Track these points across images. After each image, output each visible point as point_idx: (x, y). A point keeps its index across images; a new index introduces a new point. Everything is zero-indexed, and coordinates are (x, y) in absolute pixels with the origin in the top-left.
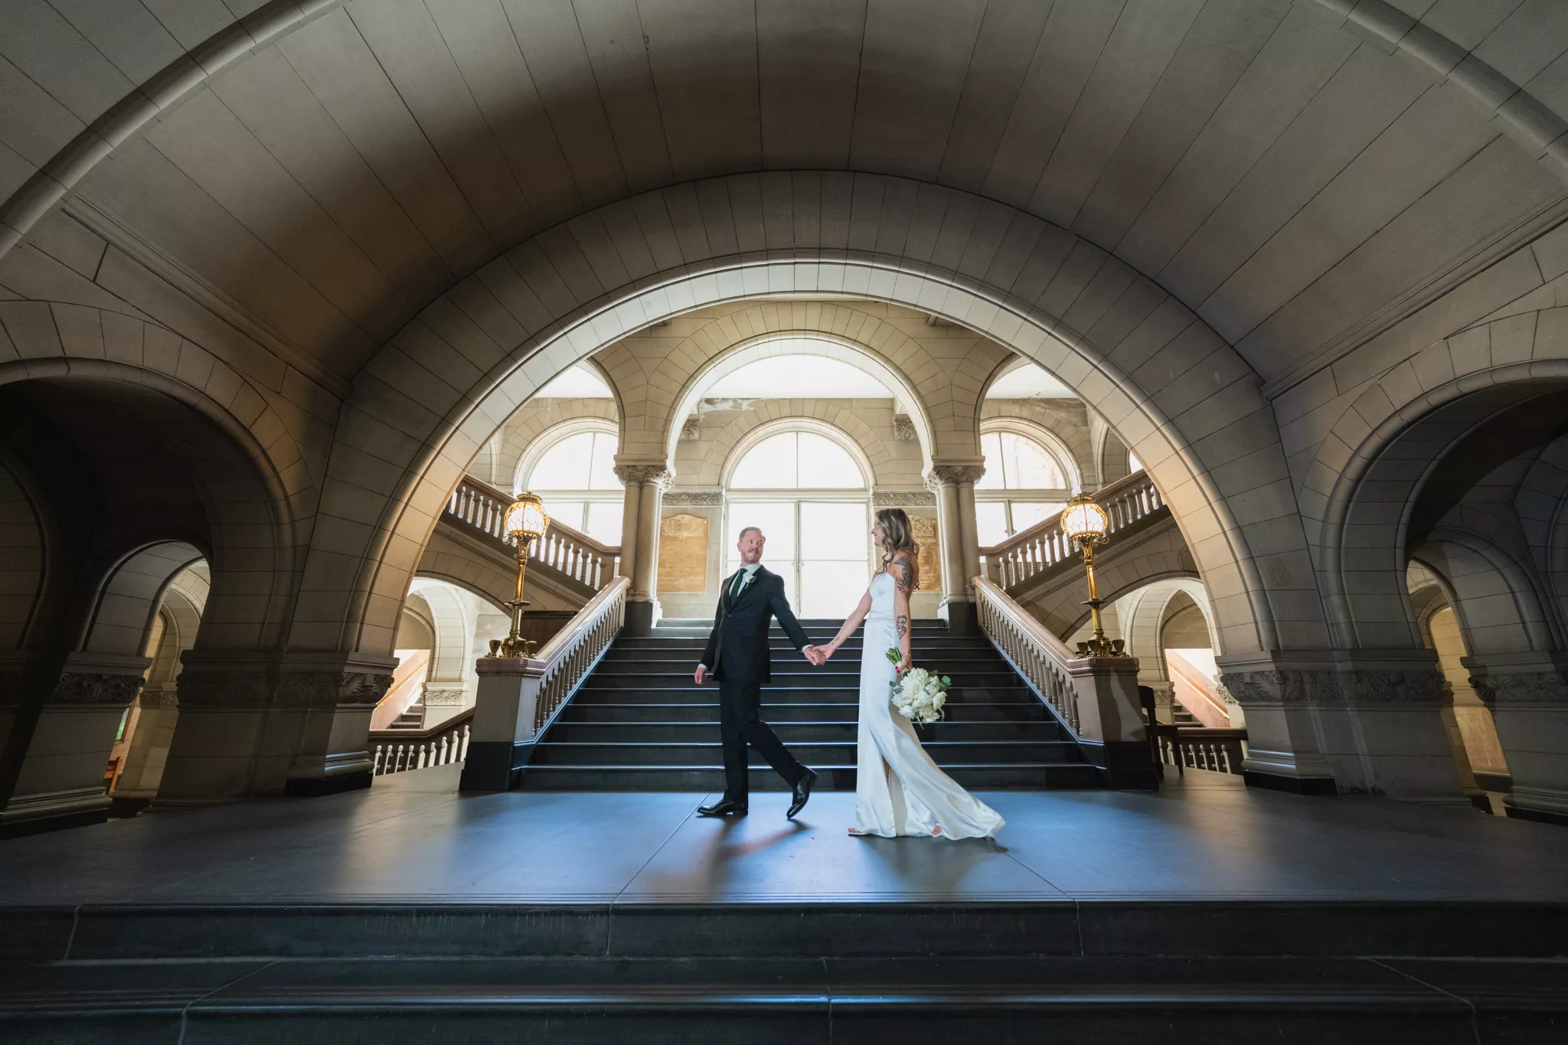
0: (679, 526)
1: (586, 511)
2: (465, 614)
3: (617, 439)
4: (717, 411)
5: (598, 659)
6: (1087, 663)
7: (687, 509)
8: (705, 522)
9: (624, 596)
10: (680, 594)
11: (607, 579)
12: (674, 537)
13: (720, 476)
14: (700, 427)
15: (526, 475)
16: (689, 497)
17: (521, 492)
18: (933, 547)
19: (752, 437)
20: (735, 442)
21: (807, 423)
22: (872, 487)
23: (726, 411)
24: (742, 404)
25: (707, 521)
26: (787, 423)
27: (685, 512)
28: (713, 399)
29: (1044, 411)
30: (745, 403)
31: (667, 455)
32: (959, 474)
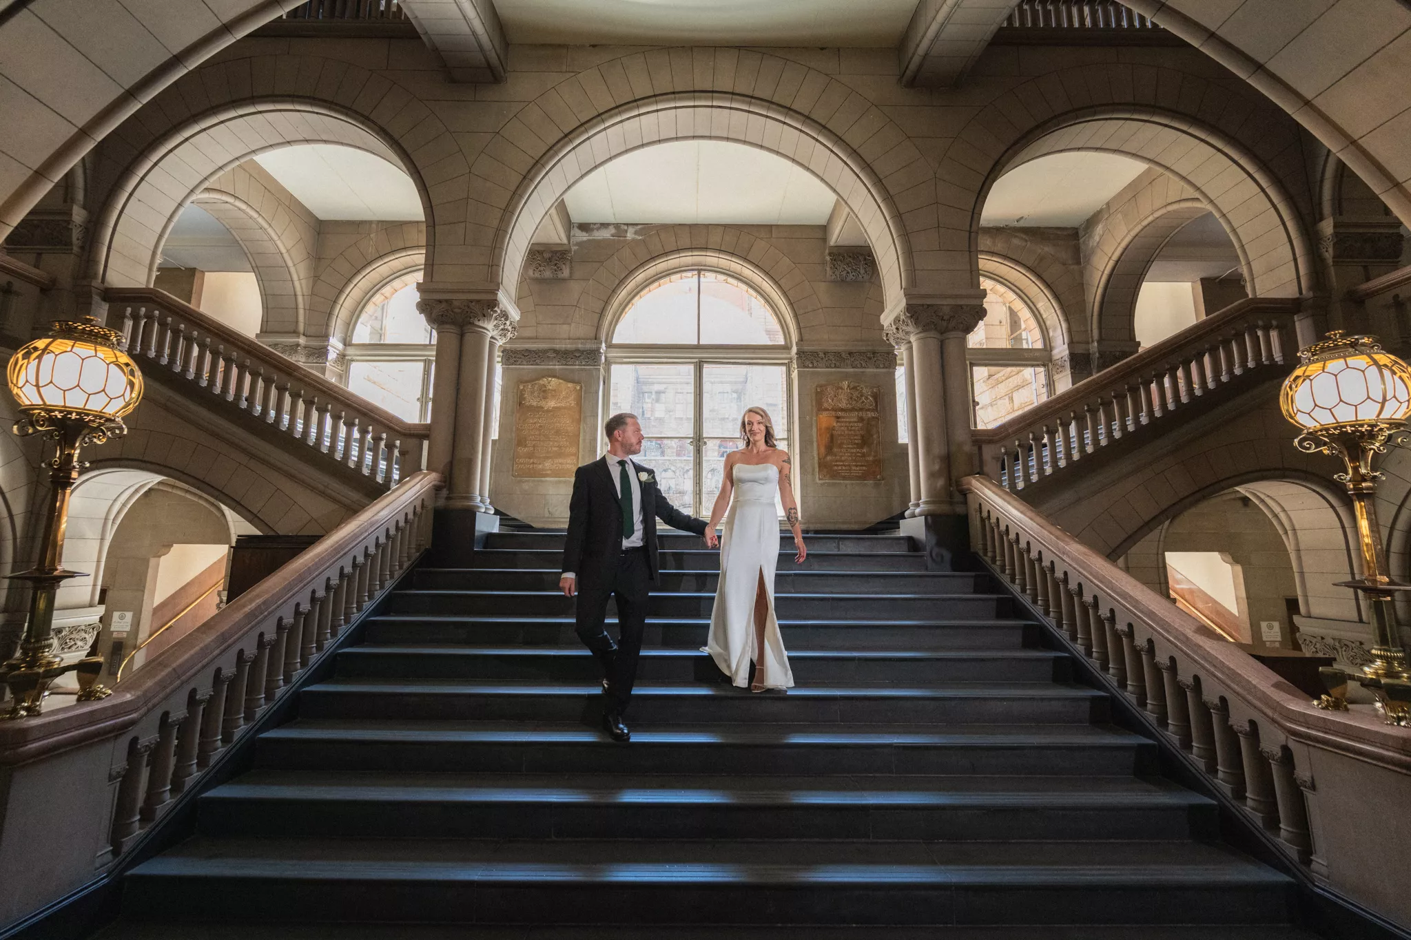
0: (544, 393)
4: (594, 240)
7: (555, 370)
8: (578, 388)
10: (545, 481)
12: (537, 407)
13: (598, 327)
14: (571, 262)
15: (349, 324)
16: (557, 354)
17: (340, 346)
18: (873, 423)
19: (640, 276)
20: (617, 282)
21: (712, 259)
22: (797, 344)
23: (604, 240)
24: (626, 231)
25: (581, 387)
26: (687, 258)
27: (554, 375)
28: (589, 224)
29: (1024, 244)
30: (631, 230)
31: (499, 285)
32: (946, 317)
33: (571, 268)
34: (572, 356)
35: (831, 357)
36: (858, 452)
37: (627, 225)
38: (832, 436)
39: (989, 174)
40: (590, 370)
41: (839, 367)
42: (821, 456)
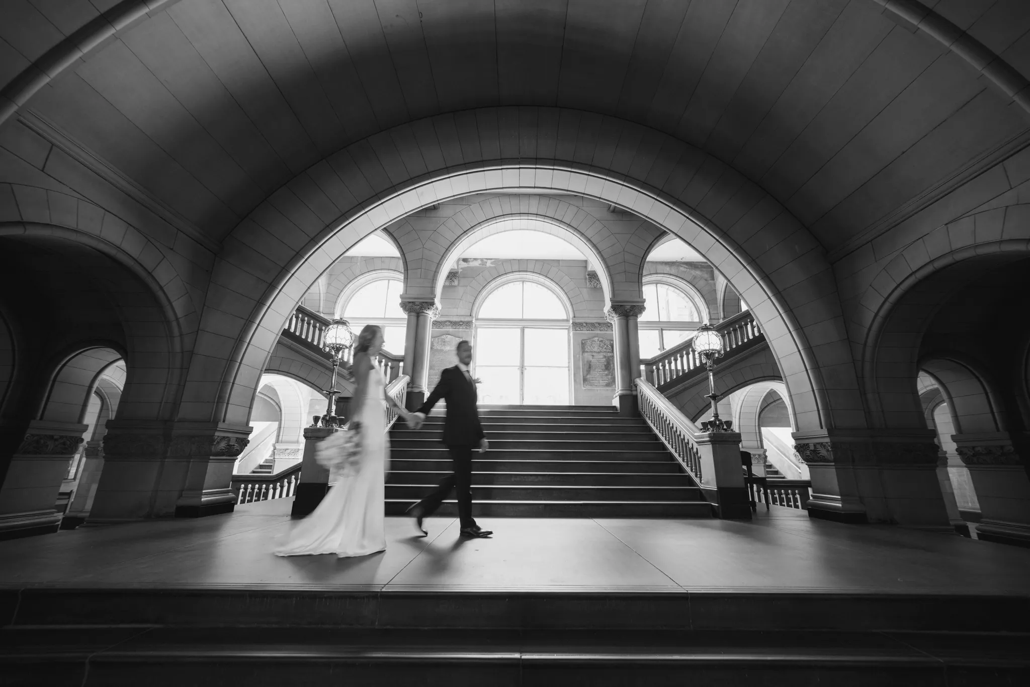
0: (443, 343)
3: (403, 284)
4: (470, 266)
6: (707, 436)
7: (448, 331)
9: (406, 388)
11: (395, 376)
12: (440, 350)
13: (472, 311)
14: (458, 277)
16: (451, 323)
18: (611, 359)
19: (493, 284)
20: (482, 287)
21: (529, 276)
22: (572, 319)
23: (476, 267)
24: (486, 262)
26: (516, 275)
27: (448, 333)
28: (468, 259)
29: (686, 270)
30: (489, 262)
31: (435, 295)
32: (628, 311)
33: (459, 281)
34: (458, 324)
35: (589, 326)
36: (603, 373)
37: (487, 259)
38: (590, 365)
39: (647, 250)
40: (468, 331)
41: (593, 331)
42: (585, 375)
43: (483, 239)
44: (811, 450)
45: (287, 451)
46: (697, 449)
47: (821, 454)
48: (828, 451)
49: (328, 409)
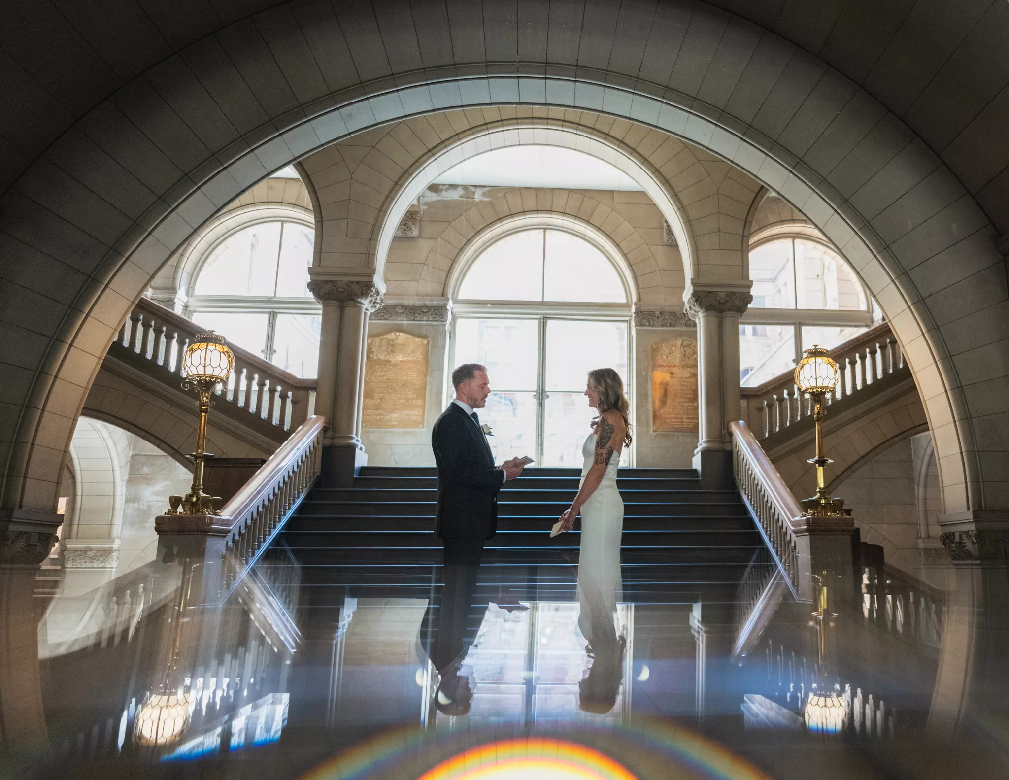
0: (392, 347)
1: (272, 325)
2: (114, 455)
3: (313, 231)
4: (444, 201)
5: (289, 514)
6: (804, 522)
7: (402, 325)
8: (425, 343)
9: (321, 440)
10: (390, 432)
11: (300, 419)
12: (385, 361)
13: (445, 285)
14: (420, 222)
15: (192, 276)
16: (405, 310)
17: (185, 299)
19: (487, 235)
20: (465, 241)
21: (556, 220)
22: (635, 303)
23: (454, 201)
24: (474, 193)
25: (428, 343)
26: (534, 218)
27: (400, 329)
28: (438, 185)
30: (479, 192)
31: (375, 270)
32: (722, 301)
33: (421, 227)
34: (419, 312)
35: (666, 317)
36: (689, 406)
37: (475, 186)
38: (666, 390)
40: (438, 325)
41: (674, 326)
42: (657, 408)
43: (464, 160)
44: (957, 542)
45: (91, 554)
46: (795, 542)
47: (966, 548)
48: (973, 543)
49: (194, 485)
